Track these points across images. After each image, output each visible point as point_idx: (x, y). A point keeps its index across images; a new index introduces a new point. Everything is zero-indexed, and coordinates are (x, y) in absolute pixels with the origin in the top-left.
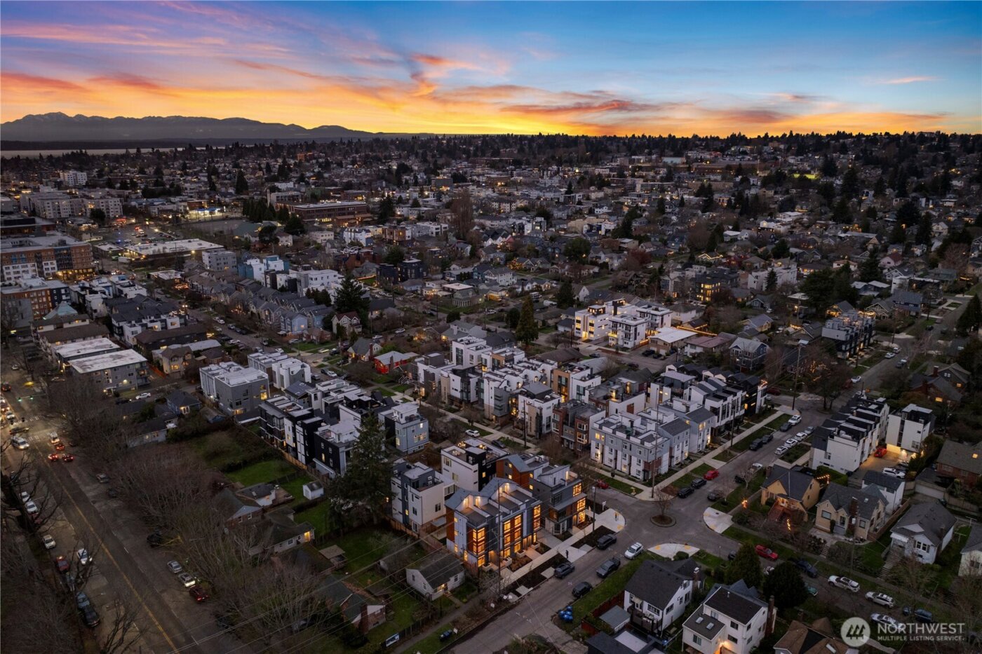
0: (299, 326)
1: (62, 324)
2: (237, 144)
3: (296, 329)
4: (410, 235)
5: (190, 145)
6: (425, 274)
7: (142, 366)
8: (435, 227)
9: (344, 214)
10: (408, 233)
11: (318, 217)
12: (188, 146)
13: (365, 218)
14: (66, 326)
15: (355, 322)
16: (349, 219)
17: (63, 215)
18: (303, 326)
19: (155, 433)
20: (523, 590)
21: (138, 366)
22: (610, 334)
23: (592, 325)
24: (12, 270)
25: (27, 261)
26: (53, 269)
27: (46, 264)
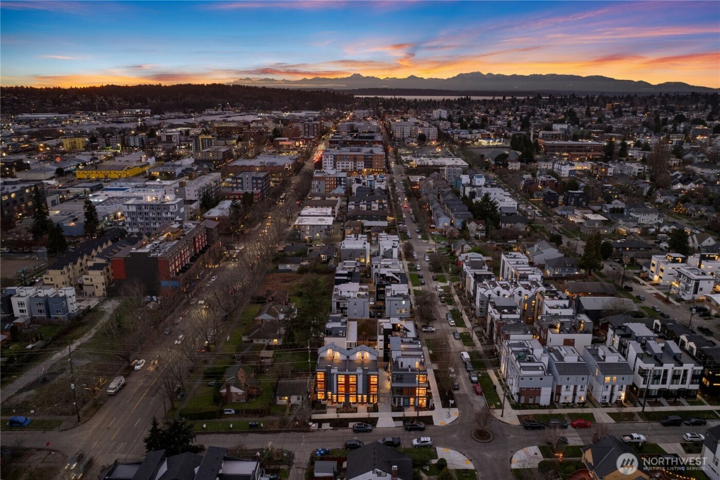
0: (444, 223)
1: (325, 197)
2: (573, 95)
3: (441, 225)
4: (612, 172)
5: (539, 95)
6: (584, 204)
7: (328, 228)
8: (638, 168)
9: (582, 151)
10: (610, 171)
11: (559, 151)
12: (537, 96)
13: (595, 155)
14: (327, 199)
15: (481, 228)
16: (581, 155)
17: (405, 136)
18: (446, 224)
19: (293, 265)
20: (326, 426)
21: (326, 227)
22: (674, 283)
23: (662, 270)
24: (340, 165)
25: (349, 160)
26: (362, 166)
27: (359, 163)
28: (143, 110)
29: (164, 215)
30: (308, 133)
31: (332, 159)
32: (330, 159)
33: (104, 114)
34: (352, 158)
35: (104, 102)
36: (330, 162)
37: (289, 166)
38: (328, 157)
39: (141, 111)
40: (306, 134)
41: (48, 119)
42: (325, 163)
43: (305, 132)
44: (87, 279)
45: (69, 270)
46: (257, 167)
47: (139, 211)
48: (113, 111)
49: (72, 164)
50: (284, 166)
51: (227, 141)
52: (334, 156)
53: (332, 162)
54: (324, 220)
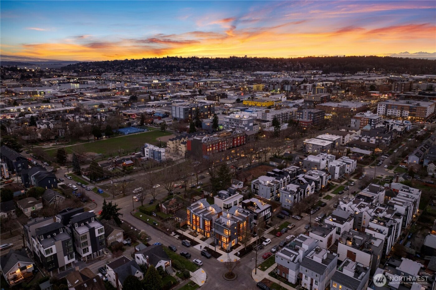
0: (413, 161)
18: (415, 161)
20: (176, 236)
24: (390, 112)
25: (397, 109)
26: (407, 114)
27: (404, 112)
28: (318, 71)
29: (240, 125)
30: (397, 89)
31: (385, 107)
32: (383, 106)
33: (296, 72)
34: (400, 107)
35: (299, 66)
36: (383, 109)
37: (354, 109)
38: (382, 105)
39: (316, 72)
40: (396, 90)
41: (266, 74)
42: (379, 109)
43: (395, 88)
44: (180, 148)
45: (176, 142)
46: (334, 107)
47: (230, 122)
48: (301, 71)
49: (246, 97)
50: (351, 108)
51: (339, 91)
52: (387, 105)
53: (385, 109)
54: (325, 142)
